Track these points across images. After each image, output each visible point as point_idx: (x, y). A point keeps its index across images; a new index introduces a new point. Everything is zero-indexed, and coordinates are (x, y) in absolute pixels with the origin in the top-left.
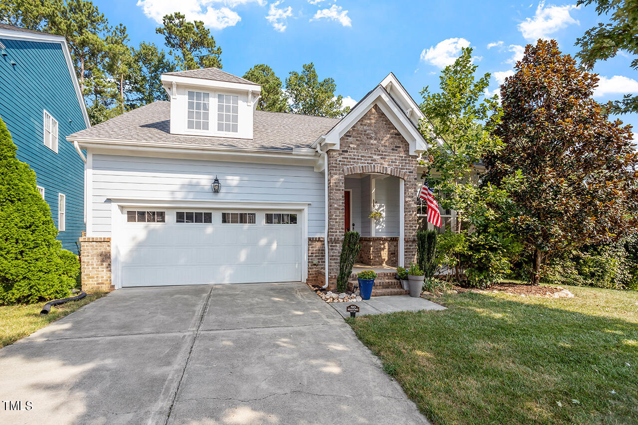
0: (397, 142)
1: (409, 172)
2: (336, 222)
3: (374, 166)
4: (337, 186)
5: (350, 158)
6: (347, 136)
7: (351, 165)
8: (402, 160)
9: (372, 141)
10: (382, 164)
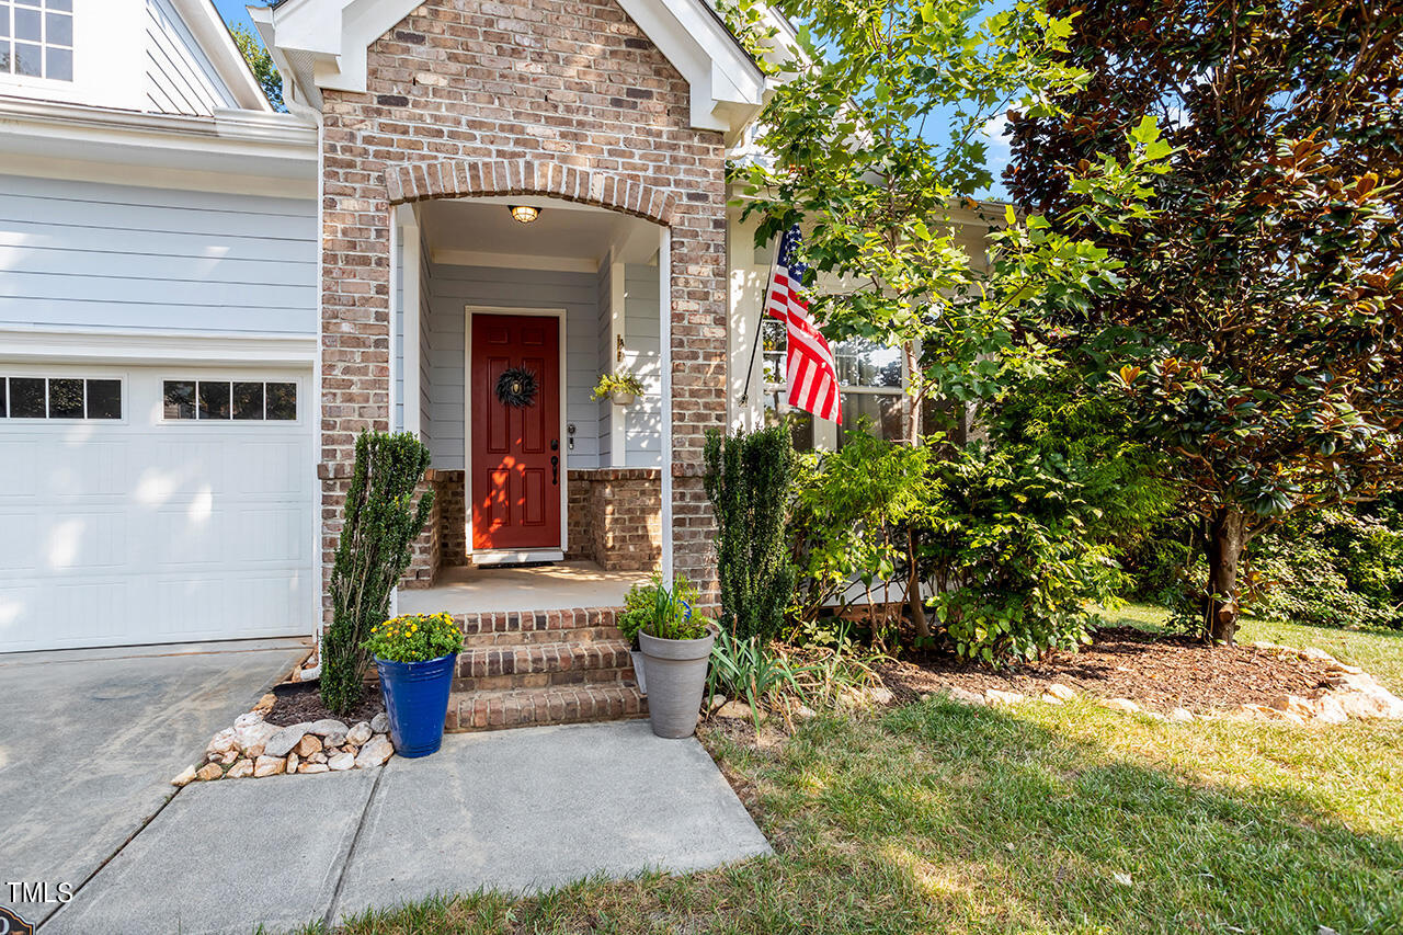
0: (637, 74)
1: (691, 197)
2: (350, 399)
3: (529, 165)
5: (417, 131)
6: (402, 36)
7: (423, 158)
8: (658, 146)
9: (520, 66)
10: (564, 159)
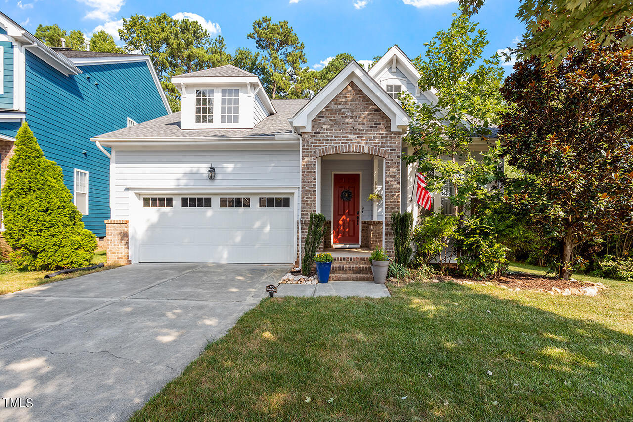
0: (377, 119)
1: (391, 150)
2: (307, 205)
3: (349, 146)
4: (308, 169)
5: (323, 139)
6: (319, 117)
7: (324, 146)
8: (382, 137)
9: (347, 120)
10: (358, 143)
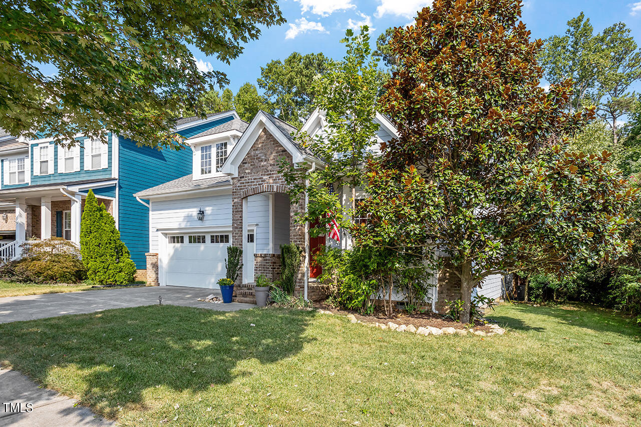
3: (263, 186)
4: (236, 209)
5: (246, 183)
7: (246, 188)
9: (262, 164)
10: (270, 183)
